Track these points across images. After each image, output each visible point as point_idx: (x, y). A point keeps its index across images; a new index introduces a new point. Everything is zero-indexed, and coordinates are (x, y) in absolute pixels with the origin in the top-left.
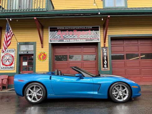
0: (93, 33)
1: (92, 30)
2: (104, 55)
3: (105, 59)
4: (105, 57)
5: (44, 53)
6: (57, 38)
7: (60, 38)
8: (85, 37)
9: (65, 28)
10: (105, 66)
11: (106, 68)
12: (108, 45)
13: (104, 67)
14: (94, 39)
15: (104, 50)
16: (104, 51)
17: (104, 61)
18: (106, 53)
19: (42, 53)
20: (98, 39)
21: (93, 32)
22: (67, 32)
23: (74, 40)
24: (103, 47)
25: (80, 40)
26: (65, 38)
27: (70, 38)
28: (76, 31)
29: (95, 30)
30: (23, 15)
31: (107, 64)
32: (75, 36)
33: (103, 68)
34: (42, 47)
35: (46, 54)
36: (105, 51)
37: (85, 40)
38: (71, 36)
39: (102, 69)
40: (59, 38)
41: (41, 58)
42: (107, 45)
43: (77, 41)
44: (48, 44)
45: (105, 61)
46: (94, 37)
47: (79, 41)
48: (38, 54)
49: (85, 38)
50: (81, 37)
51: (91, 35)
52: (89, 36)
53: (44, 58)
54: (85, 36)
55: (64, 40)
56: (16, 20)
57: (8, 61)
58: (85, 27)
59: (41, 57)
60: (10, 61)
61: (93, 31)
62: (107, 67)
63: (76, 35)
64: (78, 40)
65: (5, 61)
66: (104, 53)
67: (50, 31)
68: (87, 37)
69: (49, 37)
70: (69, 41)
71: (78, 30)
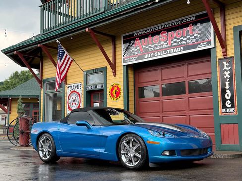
0: (198, 29)
1: (195, 23)
2: (225, 77)
3: (227, 87)
4: (227, 83)
5: (118, 84)
6: (134, 54)
7: (138, 53)
8: (182, 42)
9: (146, 31)
10: (227, 105)
11: (231, 110)
12: (233, 52)
13: (224, 106)
14: (199, 44)
15: (225, 64)
16: (225, 68)
17: (224, 91)
18: (228, 72)
19: (115, 86)
20: (209, 42)
21: (198, 27)
22: (150, 39)
23: (162, 53)
24: (223, 57)
25: (172, 51)
26: (146, 52)
27: (155, 49)
28: (165, 32)
29: (202, 22)
30: (74, 29)
31: (232, 100)
32: (162, 45)
33: (224, 110)
34: (115, 75)
35: (119, 87)
36: (227, 67)
37: (182, 49)
38: (156, 46)
39: (222, 111)
40: (136, 53)
41: (114, 95)
42: (231, 52)
43: (167, 54)
44: (122, 68)
45: (227, 91)
46: (201, 38)
47: (170, 53)
48: (109, 87)
49: (182, 44)
50: (174, 44)
51: (193, 35)
52: (189, 38)
53: (117, 94)
54: (182, 40)
55: (146, 56)
56: (70, 37)
57: (74, 103)
58: (182, 20)
59: (114, 92)
60: (77, 103)
61: (199, 25)
62: (231, 107)
63: (166, 42)
64: (168, 51)
65: (72, 104)
66: (225, 73)
67: (124, 43)
68: (186, 41)
69: (123, 54)
70: (154, 56)
71: (169, 30)
